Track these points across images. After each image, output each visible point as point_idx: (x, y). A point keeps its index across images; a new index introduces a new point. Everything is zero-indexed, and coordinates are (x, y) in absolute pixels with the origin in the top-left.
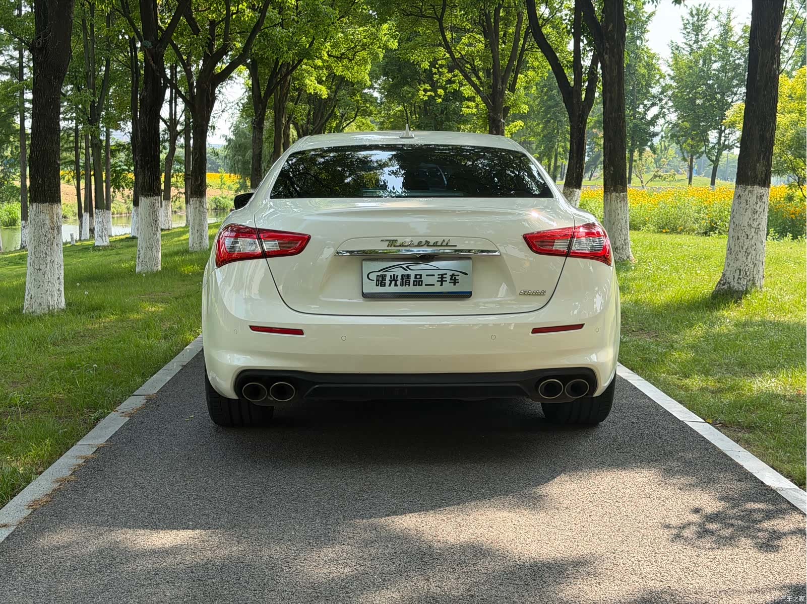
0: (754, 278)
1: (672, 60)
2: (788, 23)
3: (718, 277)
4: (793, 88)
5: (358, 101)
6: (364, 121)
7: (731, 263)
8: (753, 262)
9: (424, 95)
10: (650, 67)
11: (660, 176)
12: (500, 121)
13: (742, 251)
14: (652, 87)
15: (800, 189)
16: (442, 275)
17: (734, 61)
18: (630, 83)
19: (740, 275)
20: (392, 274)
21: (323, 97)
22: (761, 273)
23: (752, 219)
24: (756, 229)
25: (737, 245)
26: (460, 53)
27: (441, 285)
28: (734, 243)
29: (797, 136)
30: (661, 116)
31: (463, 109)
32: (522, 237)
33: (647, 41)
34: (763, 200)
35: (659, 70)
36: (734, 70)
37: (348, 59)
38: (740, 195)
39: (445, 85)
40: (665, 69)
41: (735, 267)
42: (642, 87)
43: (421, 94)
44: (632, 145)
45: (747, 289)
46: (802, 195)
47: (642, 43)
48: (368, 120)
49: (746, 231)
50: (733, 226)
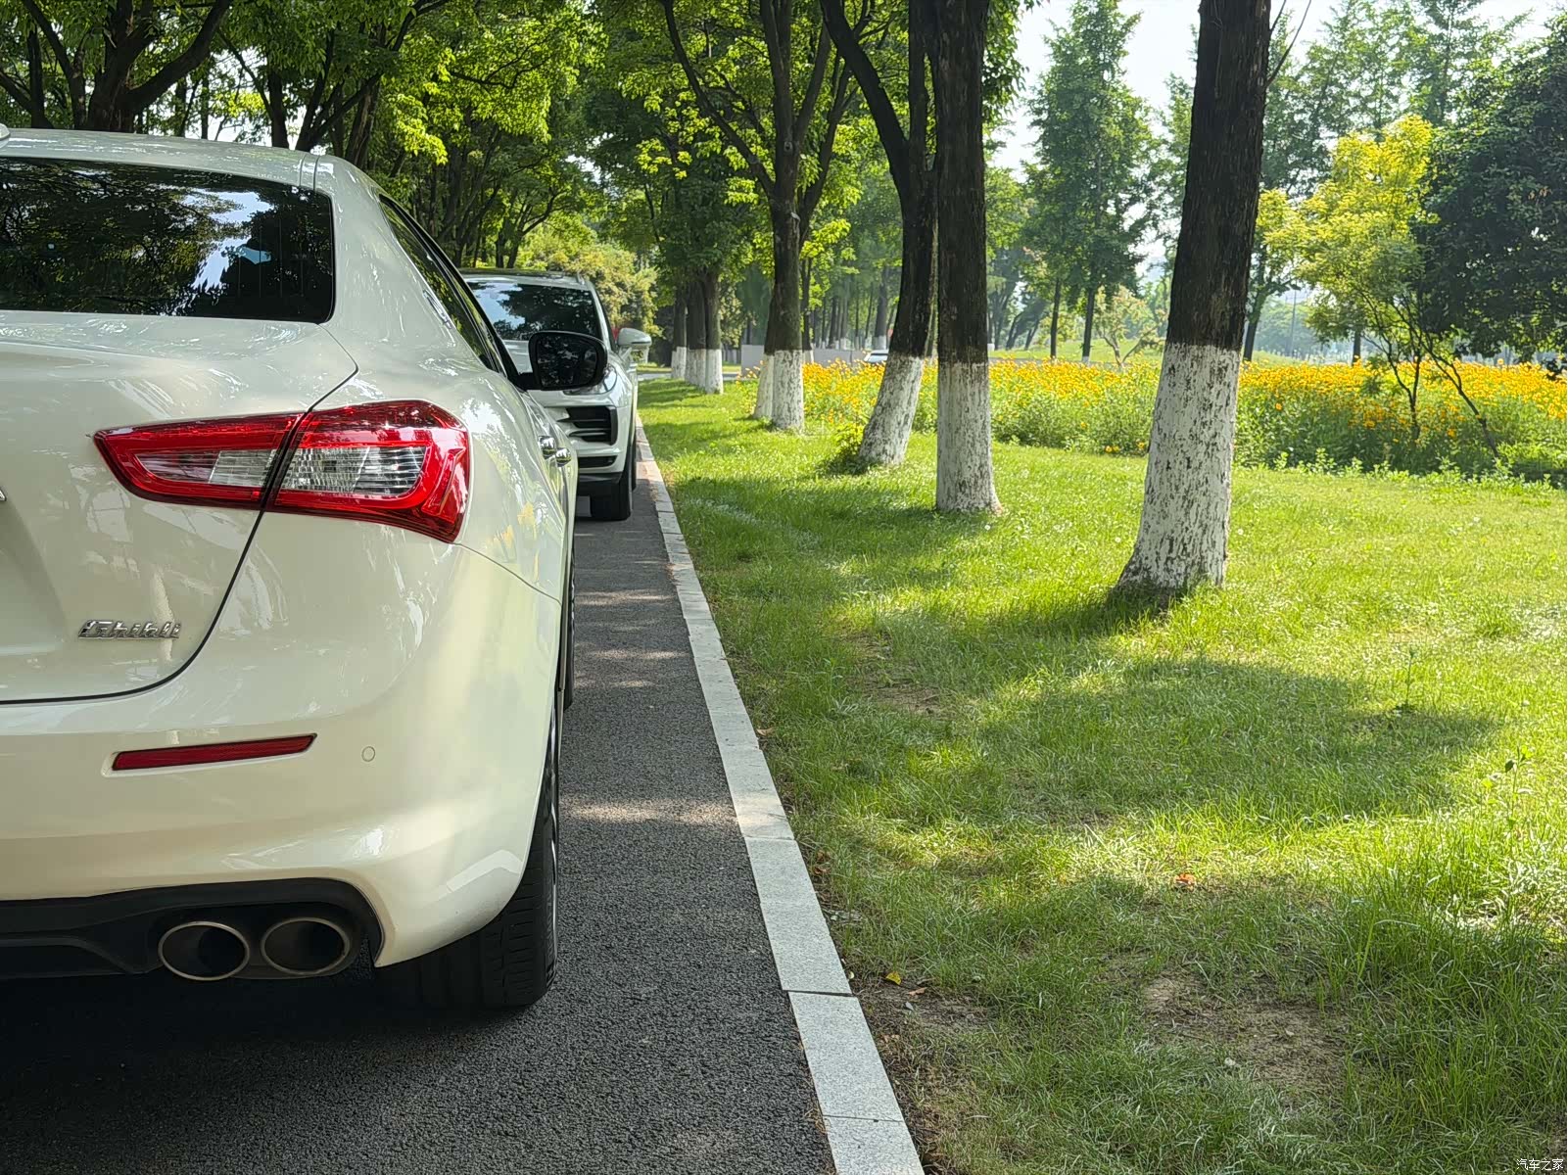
0: (1202, 558)
1: (1172, 112)
2: (1399, 44)
3: (1125, 555)
4: (1382, 161)
5: (548, 179)
6: (568, 220)
7: (1153, 524)
8: (1201, 522)
9: (650, 163)
10: (1128, 124)
11: (1152, 343)
12: (790, 216)
13: (1176, 496)
14: (1133, 166)
15: (1392, 370)
17: (1291, 116)
18: (1089, 155)
19: (1171, 551)
21: (438, 162)
22: (1219, 547)
23: (1198, 423)
24: (1208, 445)
25: (1165, 480)
26: (723, 77)
28: (1158, 477)
29: (1382, 255)
30: (1150, 222)
31: (730, 193)
32: (90, 440)
33: (1123, 73)
34: (1226, 380)
35: (1145, 130)
36: (1290, 136)
37: (504, 86)
38: (1173, 367)
39: (694, 142)
40: (1158, 131)
41: (1161, 531)
42: (1112, 164)
43: (645, 161)
44: (1091, 280)
45: (1185, 583)
46: (1395, 382)
47: (1113, 77)
48: (579, 220)
49: (1185, 449)
50: (1157, 438)
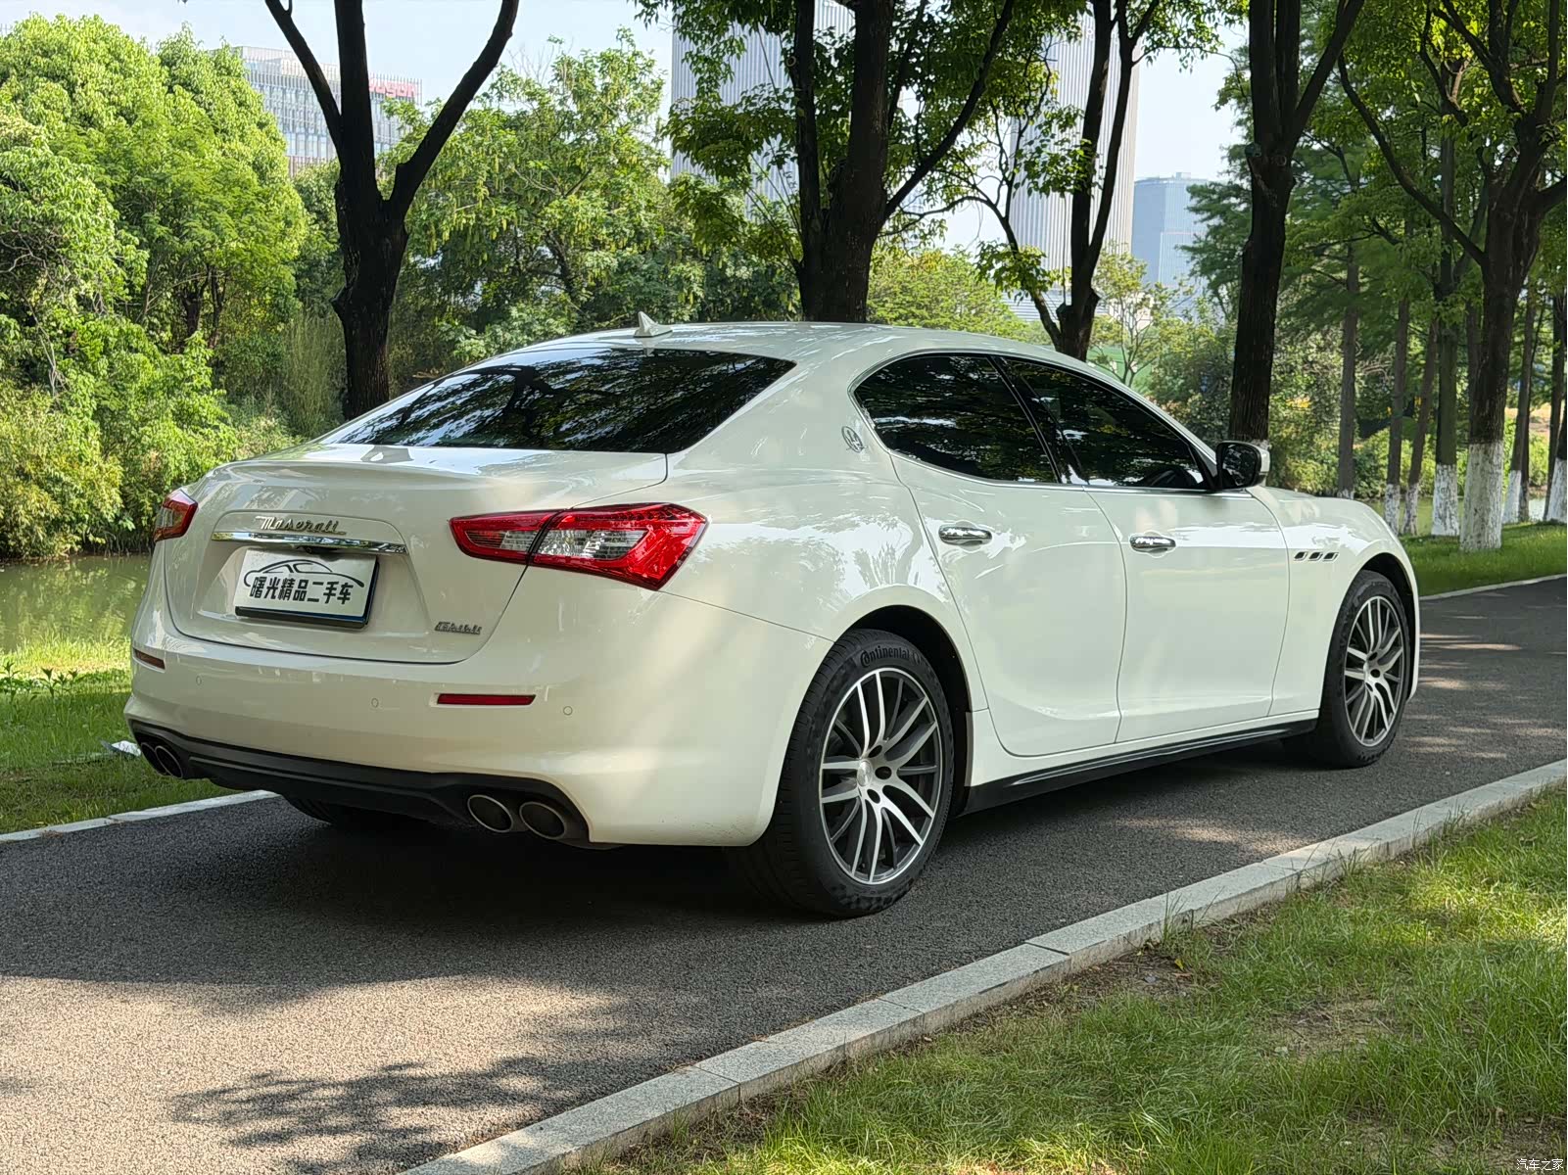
16: (332, 583)
20: (273, 576)
27: (327, 602)
32: (447, 524)
